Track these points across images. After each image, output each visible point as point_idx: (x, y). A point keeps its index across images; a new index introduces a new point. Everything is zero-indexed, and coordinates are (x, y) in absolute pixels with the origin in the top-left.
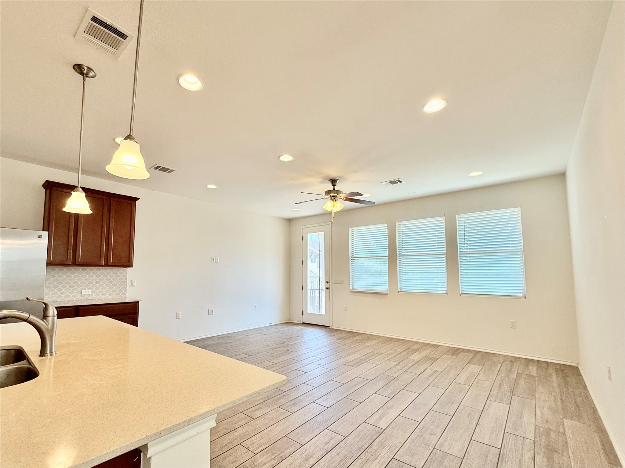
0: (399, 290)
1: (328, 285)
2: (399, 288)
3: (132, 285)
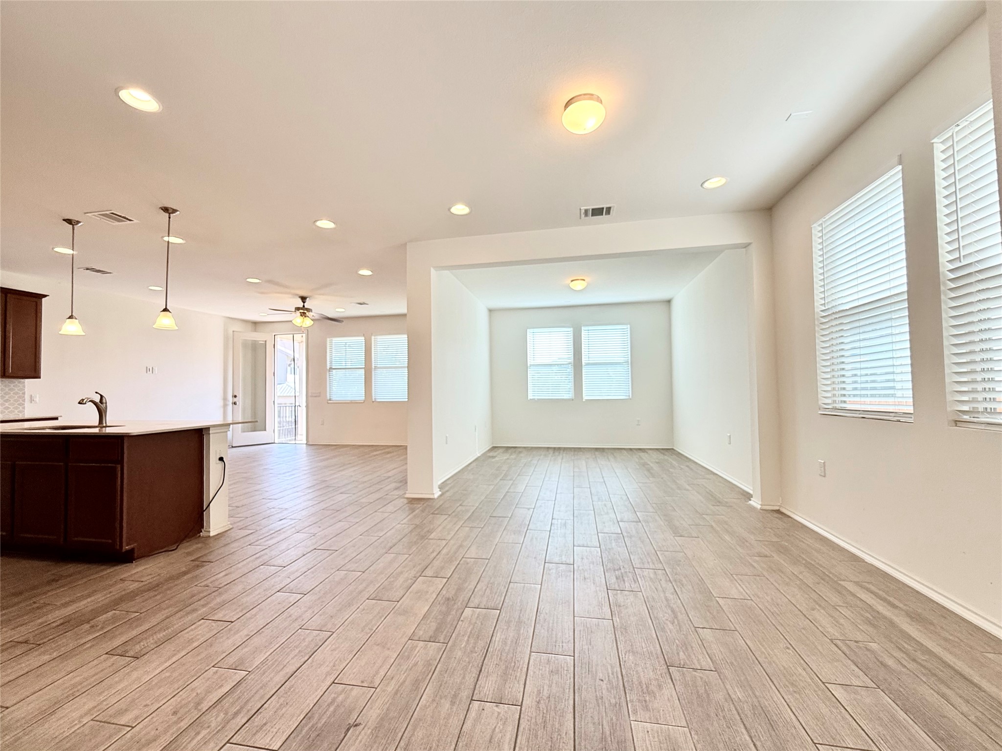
0: (374, 400)
2: (373, 398)
3: (32, 400)
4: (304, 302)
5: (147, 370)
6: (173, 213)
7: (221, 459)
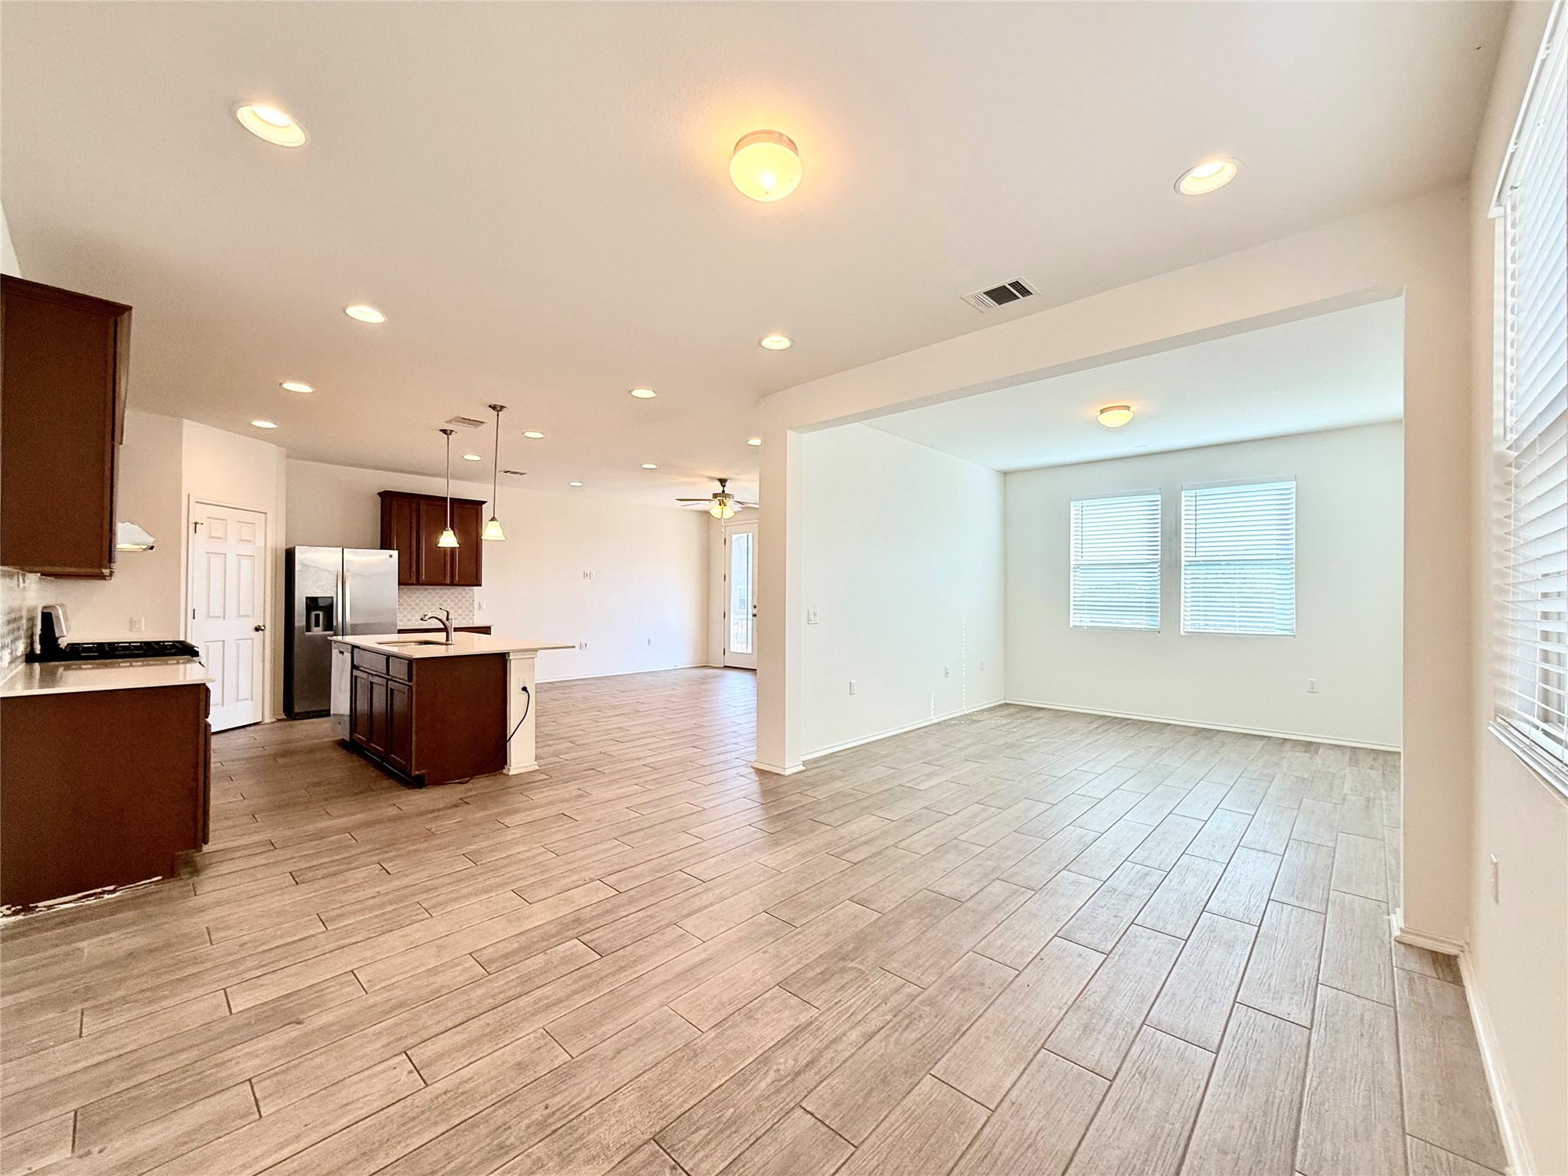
1: (755, 611)
3: (480, 608)
4: (724, 486)
5: (586, 575)
6: (501, 410)
7: (524, 689)
